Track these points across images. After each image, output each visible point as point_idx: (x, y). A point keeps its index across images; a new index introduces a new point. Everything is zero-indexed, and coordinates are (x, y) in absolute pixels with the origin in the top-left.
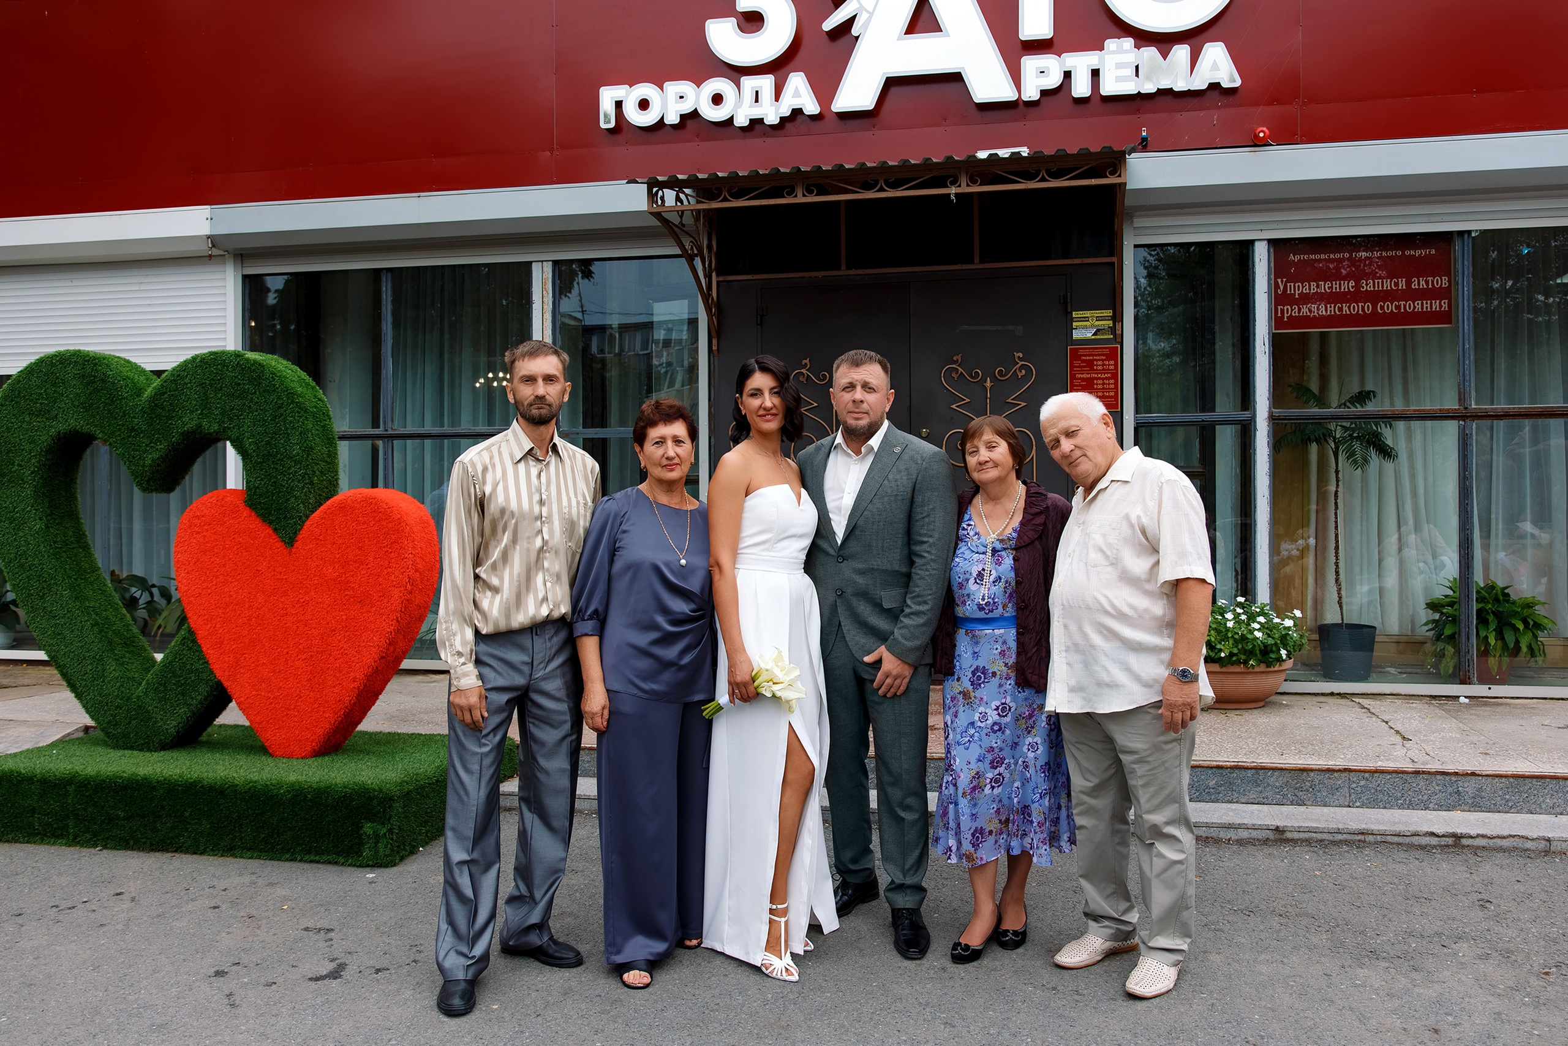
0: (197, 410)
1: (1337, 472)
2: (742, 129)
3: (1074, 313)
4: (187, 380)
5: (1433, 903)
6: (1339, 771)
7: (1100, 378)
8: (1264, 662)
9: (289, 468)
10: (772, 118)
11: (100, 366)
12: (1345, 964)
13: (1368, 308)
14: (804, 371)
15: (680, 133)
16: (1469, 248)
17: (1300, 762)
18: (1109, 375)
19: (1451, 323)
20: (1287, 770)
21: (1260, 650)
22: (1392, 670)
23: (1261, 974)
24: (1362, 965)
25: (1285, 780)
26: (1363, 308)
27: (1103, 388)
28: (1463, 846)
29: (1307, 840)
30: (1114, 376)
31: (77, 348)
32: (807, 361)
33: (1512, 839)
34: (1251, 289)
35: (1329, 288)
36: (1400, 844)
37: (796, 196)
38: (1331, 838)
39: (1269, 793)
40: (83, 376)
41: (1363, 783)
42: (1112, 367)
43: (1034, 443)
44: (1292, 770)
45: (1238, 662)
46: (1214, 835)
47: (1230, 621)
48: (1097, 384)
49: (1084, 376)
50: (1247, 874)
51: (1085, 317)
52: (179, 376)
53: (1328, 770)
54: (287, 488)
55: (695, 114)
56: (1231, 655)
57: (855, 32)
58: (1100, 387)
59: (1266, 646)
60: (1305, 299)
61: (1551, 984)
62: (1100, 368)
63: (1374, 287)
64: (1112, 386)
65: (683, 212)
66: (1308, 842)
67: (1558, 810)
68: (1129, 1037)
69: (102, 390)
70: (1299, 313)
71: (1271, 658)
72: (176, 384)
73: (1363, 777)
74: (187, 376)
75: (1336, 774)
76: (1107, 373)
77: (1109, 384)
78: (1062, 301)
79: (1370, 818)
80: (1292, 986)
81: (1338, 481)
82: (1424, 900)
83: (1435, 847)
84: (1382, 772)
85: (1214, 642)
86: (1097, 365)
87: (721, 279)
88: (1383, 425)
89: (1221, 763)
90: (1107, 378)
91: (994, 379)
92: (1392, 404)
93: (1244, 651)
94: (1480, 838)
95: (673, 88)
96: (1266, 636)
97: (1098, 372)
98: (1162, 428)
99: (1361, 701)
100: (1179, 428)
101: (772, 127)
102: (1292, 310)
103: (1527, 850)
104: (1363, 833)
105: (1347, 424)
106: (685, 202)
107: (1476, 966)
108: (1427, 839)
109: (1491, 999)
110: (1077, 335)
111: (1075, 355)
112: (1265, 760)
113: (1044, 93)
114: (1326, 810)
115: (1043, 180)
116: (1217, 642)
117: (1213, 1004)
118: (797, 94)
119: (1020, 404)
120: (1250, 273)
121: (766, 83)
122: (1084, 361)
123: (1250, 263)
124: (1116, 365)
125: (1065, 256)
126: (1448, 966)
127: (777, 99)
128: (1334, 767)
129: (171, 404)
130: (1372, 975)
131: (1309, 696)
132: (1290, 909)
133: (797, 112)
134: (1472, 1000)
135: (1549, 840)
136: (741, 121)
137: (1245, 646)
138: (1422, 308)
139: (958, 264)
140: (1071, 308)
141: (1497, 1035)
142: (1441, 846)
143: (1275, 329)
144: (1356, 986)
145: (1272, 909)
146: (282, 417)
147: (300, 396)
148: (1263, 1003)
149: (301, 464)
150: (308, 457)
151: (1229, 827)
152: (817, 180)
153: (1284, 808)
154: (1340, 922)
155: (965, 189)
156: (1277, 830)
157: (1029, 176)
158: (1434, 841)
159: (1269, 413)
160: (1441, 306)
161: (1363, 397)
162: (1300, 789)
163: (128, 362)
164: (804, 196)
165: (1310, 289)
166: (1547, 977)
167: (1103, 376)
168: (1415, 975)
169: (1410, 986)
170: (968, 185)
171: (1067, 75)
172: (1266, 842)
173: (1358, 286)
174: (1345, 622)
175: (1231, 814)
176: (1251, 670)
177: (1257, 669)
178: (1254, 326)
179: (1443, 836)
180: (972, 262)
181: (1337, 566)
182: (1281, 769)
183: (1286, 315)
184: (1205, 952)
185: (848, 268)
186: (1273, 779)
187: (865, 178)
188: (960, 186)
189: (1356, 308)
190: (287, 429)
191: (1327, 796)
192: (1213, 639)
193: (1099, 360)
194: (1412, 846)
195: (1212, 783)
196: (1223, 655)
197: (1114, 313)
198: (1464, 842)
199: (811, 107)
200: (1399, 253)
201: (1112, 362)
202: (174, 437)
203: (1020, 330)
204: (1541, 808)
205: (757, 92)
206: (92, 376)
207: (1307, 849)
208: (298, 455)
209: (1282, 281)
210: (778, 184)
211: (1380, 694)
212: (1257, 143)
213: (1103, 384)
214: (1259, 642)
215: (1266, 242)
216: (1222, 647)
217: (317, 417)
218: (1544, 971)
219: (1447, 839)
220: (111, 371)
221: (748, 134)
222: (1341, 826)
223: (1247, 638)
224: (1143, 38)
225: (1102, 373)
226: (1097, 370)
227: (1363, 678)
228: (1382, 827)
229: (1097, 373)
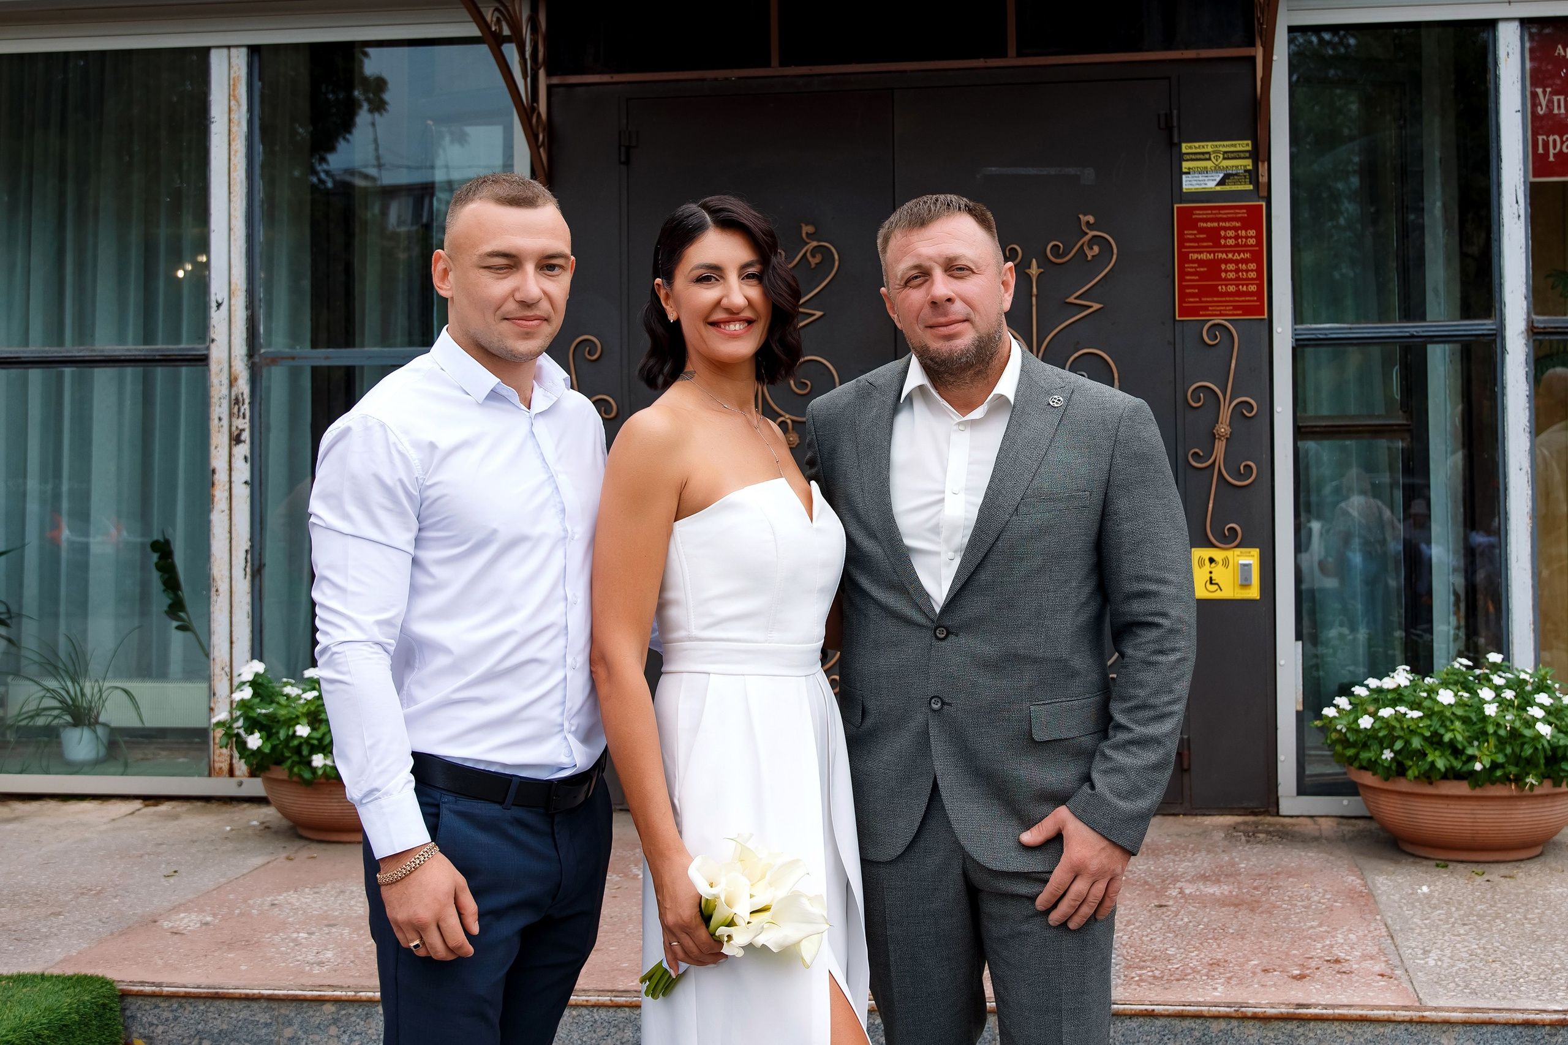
3: (1184, 145)
7: (1231, 261)
8: (1549, 777)
18: (1248, 255)
21: (1546, 758)
27: (1238, 279)
30: (1256, 257)
42: (1252, 241)
43: (1116, 376)
45: (1506, 779)
47: (1489, 703)
48: (1226, 271)
49: (1204, 256)
51: (1203, 153)
56: (1495, 766)
58: (1232, 275)
59: (1554, 748)
62: (1231, 242)
64: (1253, 275)
71: (1564, 771)
76: (1244, 252)
77: (1247, 271)
78: (1163, 125)
85: (1461, 743)
86: (1226, 238)
87: (554, 81)
90: (1243, 261)
91: (1044, 262)
93: (1517, 760)
96: (1556, 731)
97: (1227, 249)
98: (1323, 349)
100: (1350, 349)
102: (1562, 143)
110: (1189, 184)
111: (1187, 219)
116: (1466, 744)
119: (1090, 307)
120: (1491, 76)
122: (1202, 230)
123: (1491, 60)
124: (1259, 238)
125: (1169, 46)
137: (1517, 750)
139: (976, 57)
140: (1179, 137)
143: (1534, 176)
159: (1528, 322)
167: (1237, 257)
176: (1529, 793)
177: (1538, 791)
178: (1499, 169)
180: (1003, 54)
183: (1552, 151)
185: (783, 64)
192: (1459, 738)
193: (1230, 228)
196: (1478, 766)
197: (1255, 145)
201: (1252, 233)
203: (1088, 175)
209: (1544, 92)
213: (1237, 271)
214: (1546, 744)
215: (1517, 23)
216: (1477, 753)
223: (1522, 736)
225: (1234, 252)
226: (1225, 246)
229: (1226, 252)
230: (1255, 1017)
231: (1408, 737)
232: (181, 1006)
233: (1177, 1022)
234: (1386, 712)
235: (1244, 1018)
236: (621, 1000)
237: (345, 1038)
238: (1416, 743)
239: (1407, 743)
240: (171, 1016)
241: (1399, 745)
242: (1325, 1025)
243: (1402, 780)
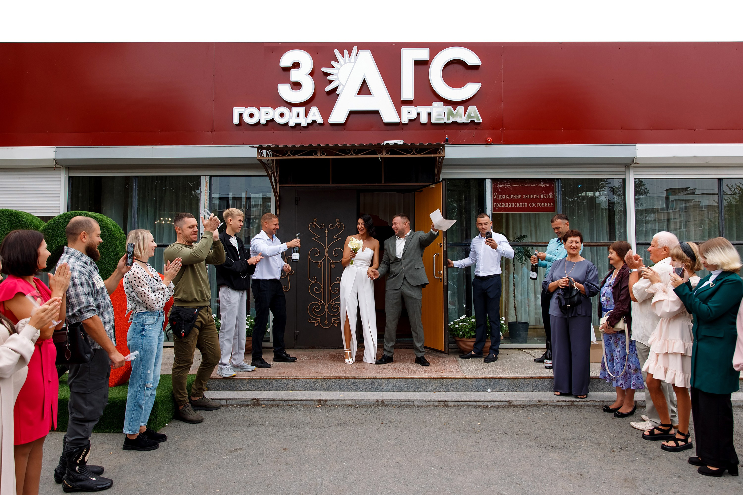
0: (65, 236)
1: (514, 265)
2: (292, 127)
4: (61, 224)
5: (569, 427)
6: (529, 378)
9: (108, 262)
10: (304, 124)
11: (18, 216)
12: (544, 452)
13: (526, 205)
14: (314, 223)
15: (265, 127)
16: (560, 184)
17: (514, 375)
19: (554, 211)
20: (510, 378)
22: (536, 339)
23: (516, 457)
24: (550, 452)
25: (509, 383)
26: (524, 205)
28: (574, 405)
29: (520, 405)
31: (7, 208)
32: (316, 219)
33: (591, 402)
34: (485, 197)
35: (512, 197)
36: (552, 405)
37: (318, 156)
38: (528, 404)
39: (503, 388)
40: (10, 221)
41: (537, 383)
44: (512, 378)
46: (486, 405)
50: (501, 419)
52: (57, 221)
53: (525, 378)
54: (107, 270)
55: (273, 120)
57: (337, 92)
60: (504, 201)
61: (616, 455)
63: (528, 197)
65: (268, 159)
66: (520, 406)
67: (604, 390)
68: (474, 485)
69: (19, 227)
70: (502, 206)
72: (55, 225)
73: (537, 380)
74: (61, 222)
75: (527, 380)
79: (541, 396)
80: (528, 461)
81: (514, 268)
82: (565, 426)
83: (565, 406)
84: (544, 378)
87: (280, 186)
88: (530, 248)
89: (486, 377)
92: (531, 240)
94: (580, 402)
95: (264, 109)
99: (526, 351)
101: (304, 127)
102: (499, 205)
103: (597, 405)
104: (539, 402)
105: (518, 247)
106: (269, 156)
107: (589, 450)
108: (562, 403)
109: (597, 462)
112: (501, 375)
113: (410, 120)
114: (524, 393)
115: (414, 154)
117: (501, 470)
118: (314, 115)
120: (484, 190)
121: (302, 110)
123: (484, 187)
125: (417, 182)
126: (580, 450)
127: (306, 116)
128: (527, 377)
129: (52, 234)
130: (553, 455)
131: (507, 350)
132: (520, 432)
133: (314, 122)
134: (591, 463)
135: (603, 402)
136: (291, 124)
138: (545, 206)
141: (602, 475)
142: (567, 405)
143: (493, 212)
144: (551, 460)
145: (513, 432)
146: (106, 240)
147: (113, 231)
148: (519, 469)
149: (114, 260)
150: (117, 257)
151: (491, 401)
152: (327, 150)
153: (510, 393)
154: (539, 436)
155: (384, 156)
156: (509, 402)
157: (409, 153)
158: (564, 404)
160: (551, 205)
161: (522, 237)
162: (515, 386)
163: (30, 215)
164: (321, 155)
165: (505, 197)
166: (614, 452)
168: (569, 454)
169: (568, 459)
170: (385, 155)
171: (419, 114)
172: (505, 406)
173: (522, 197)
174: (518, 321)
175: (491, 396)
178: (486, 210)
179: (568, 402)
180: (381, 183)
181: (515, 300)
182: (508, 378)
183: (497, 207)
184: (494, 450)
185: (332, 183)
186: (505, 382)
187: (345, 150)
188: (382, 155)
189: (521, 205)
190: (108, 245)
191: (524, 388)
194: (557, 406)
195: (483, 384)
198: (575, 403)
199: (320, 120)
200: (536, 185)
202: (53, 248)
204: (598, 390)
205: (298, 113)
206: (14, 221)
207: (520, 408)
208: (113, 256)
209: (495, 194)
210: (312, 150)
211: (532, 348)
212: (488, 143)
215: (490, 179)
217: (121, 241)
218: (612, 450)
219: (569, 403)
220: (24, 219)
221: (294, 129)
222: (532, 399)
224: (447, 102)
227: (525, 342)
228: (546, 399)
230: (434, 378)
231: (465, 329)
232: (215, 381)
233: (418, 379)
234: (461, 324)
235: (432, 378)
236: (308, 377)
237: (250, 386)
238: (467, 330)
239: (465, 330)
240: (213, 383)
241: (463, 331)
242: (447, 379)
243: (464, 338)
